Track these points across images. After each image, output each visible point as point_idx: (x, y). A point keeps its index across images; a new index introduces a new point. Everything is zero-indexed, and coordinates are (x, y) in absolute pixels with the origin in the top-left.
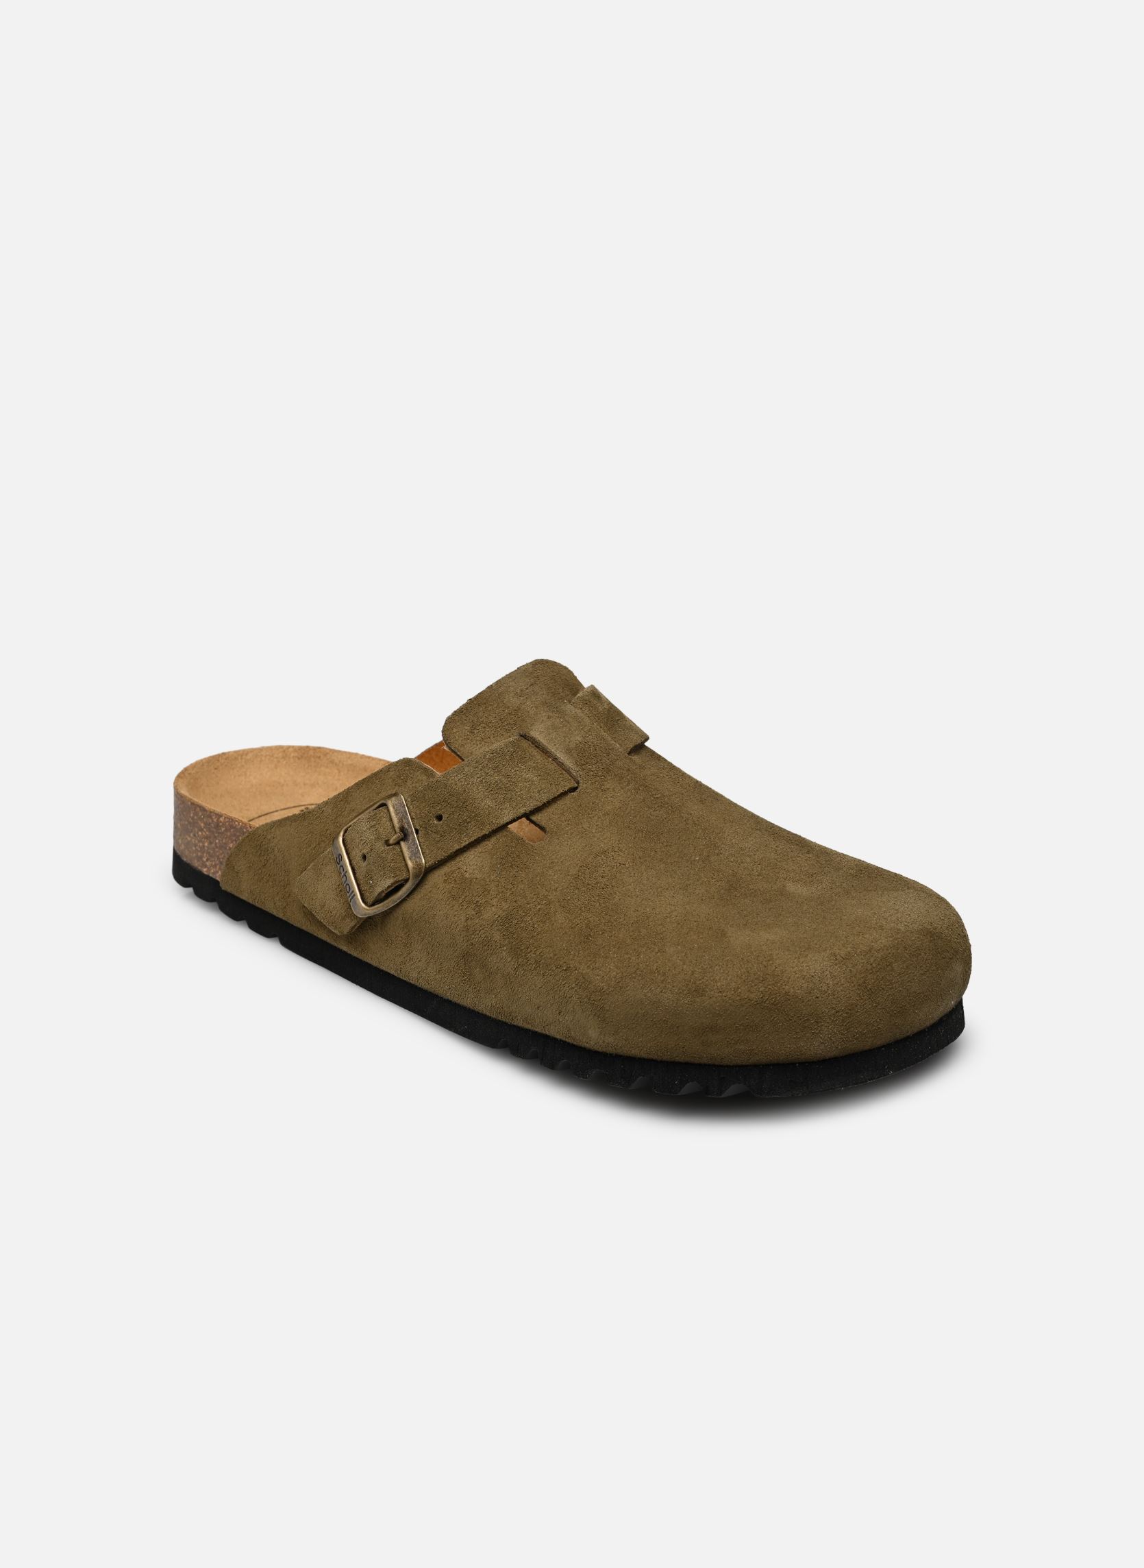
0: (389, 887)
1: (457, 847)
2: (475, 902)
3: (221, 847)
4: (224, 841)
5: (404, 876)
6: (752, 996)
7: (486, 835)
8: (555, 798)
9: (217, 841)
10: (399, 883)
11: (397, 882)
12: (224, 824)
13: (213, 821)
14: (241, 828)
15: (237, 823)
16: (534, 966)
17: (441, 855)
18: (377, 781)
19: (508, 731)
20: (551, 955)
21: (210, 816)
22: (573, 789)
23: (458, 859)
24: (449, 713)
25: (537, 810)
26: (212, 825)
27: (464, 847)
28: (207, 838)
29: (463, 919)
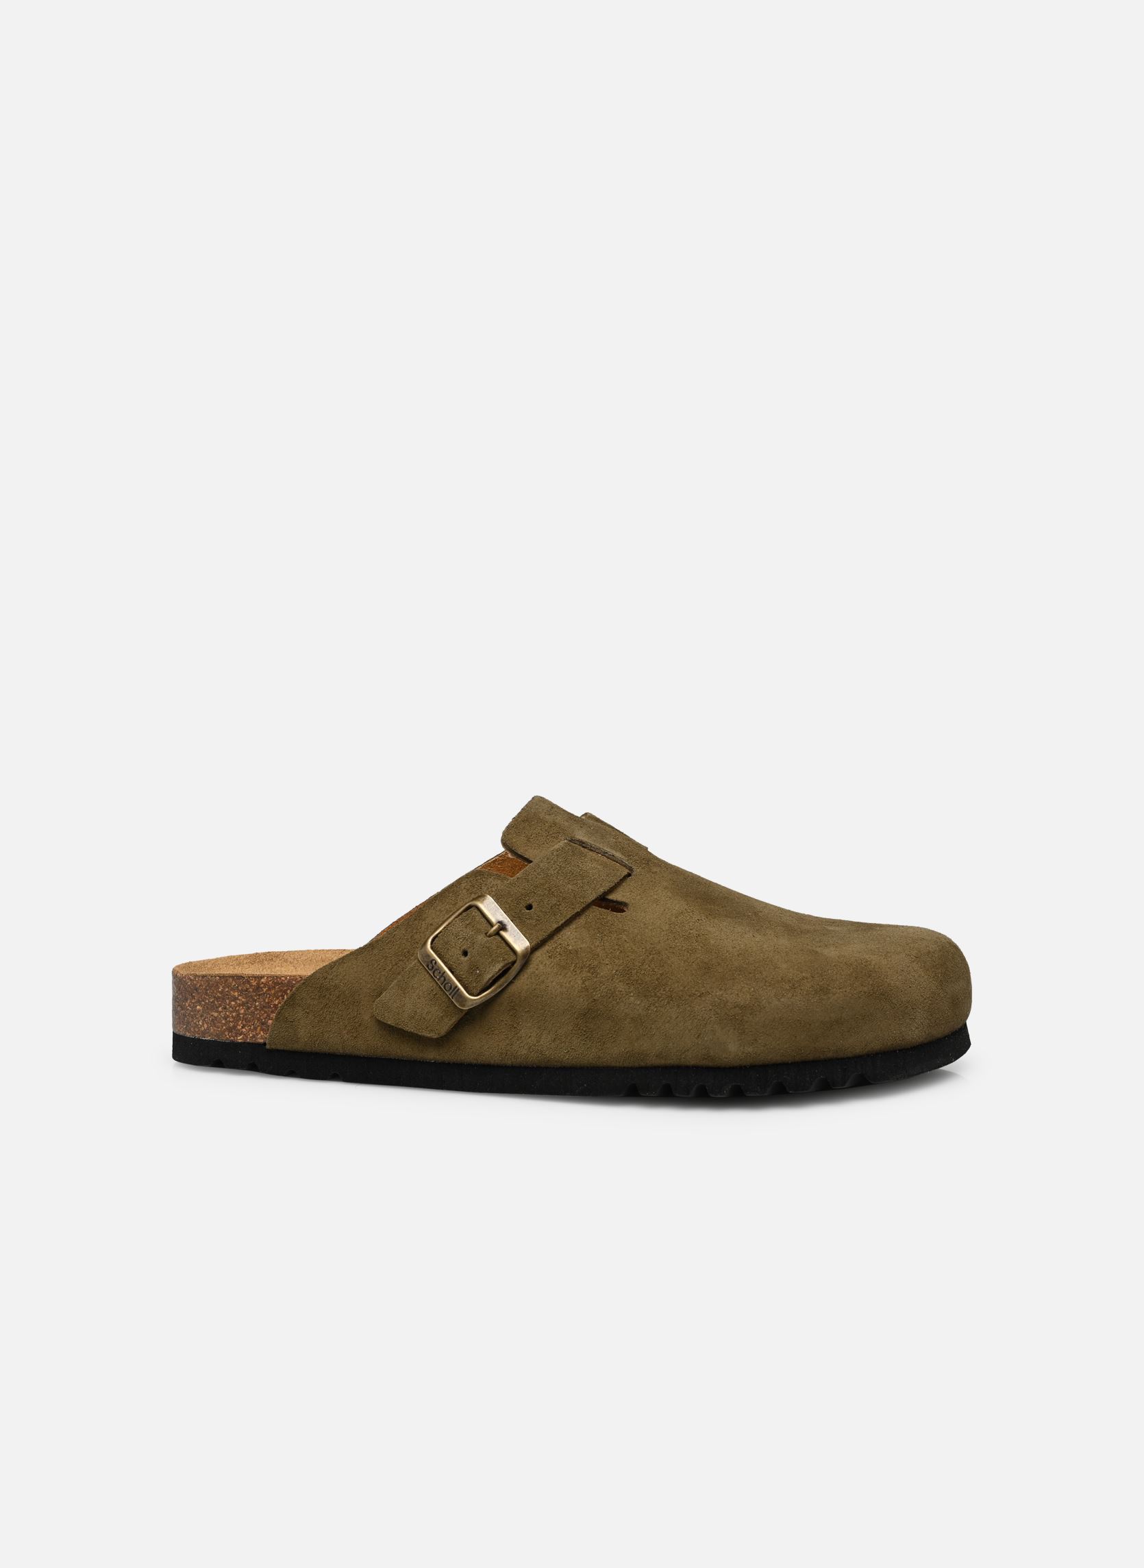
0: (500, 970)
1: (555, 926)
2: (587, 965)
3: (263, 1008)
4: (267, 1001)
5: (512, 958)
6: (866, 989)
7: (578, 912)
8: (621, 880)
9: (257, 1003)
10: (508, 966)
11: (507, 964)
12: (265, 984)
13: (251, 986)
14: (288, 982)
15: (283, 978)
16: (666, 1001)
17: (542, 935)
18: (451, 895)
19: (557, 838)
20: (682, 988)
21: (248, 982)
22: (629, 875)
23: (556, 938)
24: (504, 829)
25: (611, 890)
26: (251, 990)
27: (562, 925)
28: (243, 1004)
29: (580, 982)
